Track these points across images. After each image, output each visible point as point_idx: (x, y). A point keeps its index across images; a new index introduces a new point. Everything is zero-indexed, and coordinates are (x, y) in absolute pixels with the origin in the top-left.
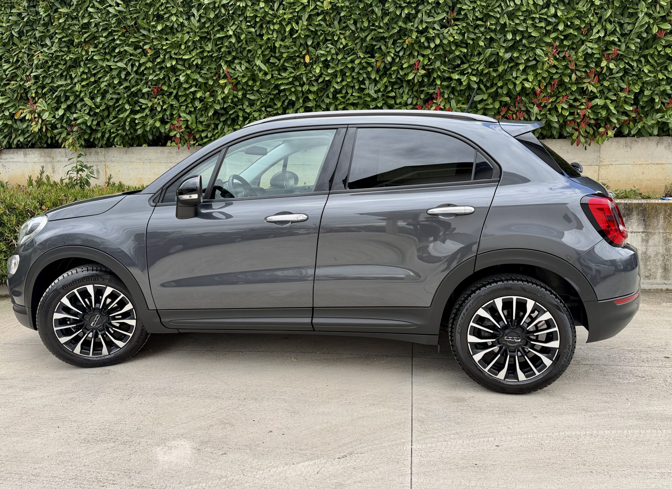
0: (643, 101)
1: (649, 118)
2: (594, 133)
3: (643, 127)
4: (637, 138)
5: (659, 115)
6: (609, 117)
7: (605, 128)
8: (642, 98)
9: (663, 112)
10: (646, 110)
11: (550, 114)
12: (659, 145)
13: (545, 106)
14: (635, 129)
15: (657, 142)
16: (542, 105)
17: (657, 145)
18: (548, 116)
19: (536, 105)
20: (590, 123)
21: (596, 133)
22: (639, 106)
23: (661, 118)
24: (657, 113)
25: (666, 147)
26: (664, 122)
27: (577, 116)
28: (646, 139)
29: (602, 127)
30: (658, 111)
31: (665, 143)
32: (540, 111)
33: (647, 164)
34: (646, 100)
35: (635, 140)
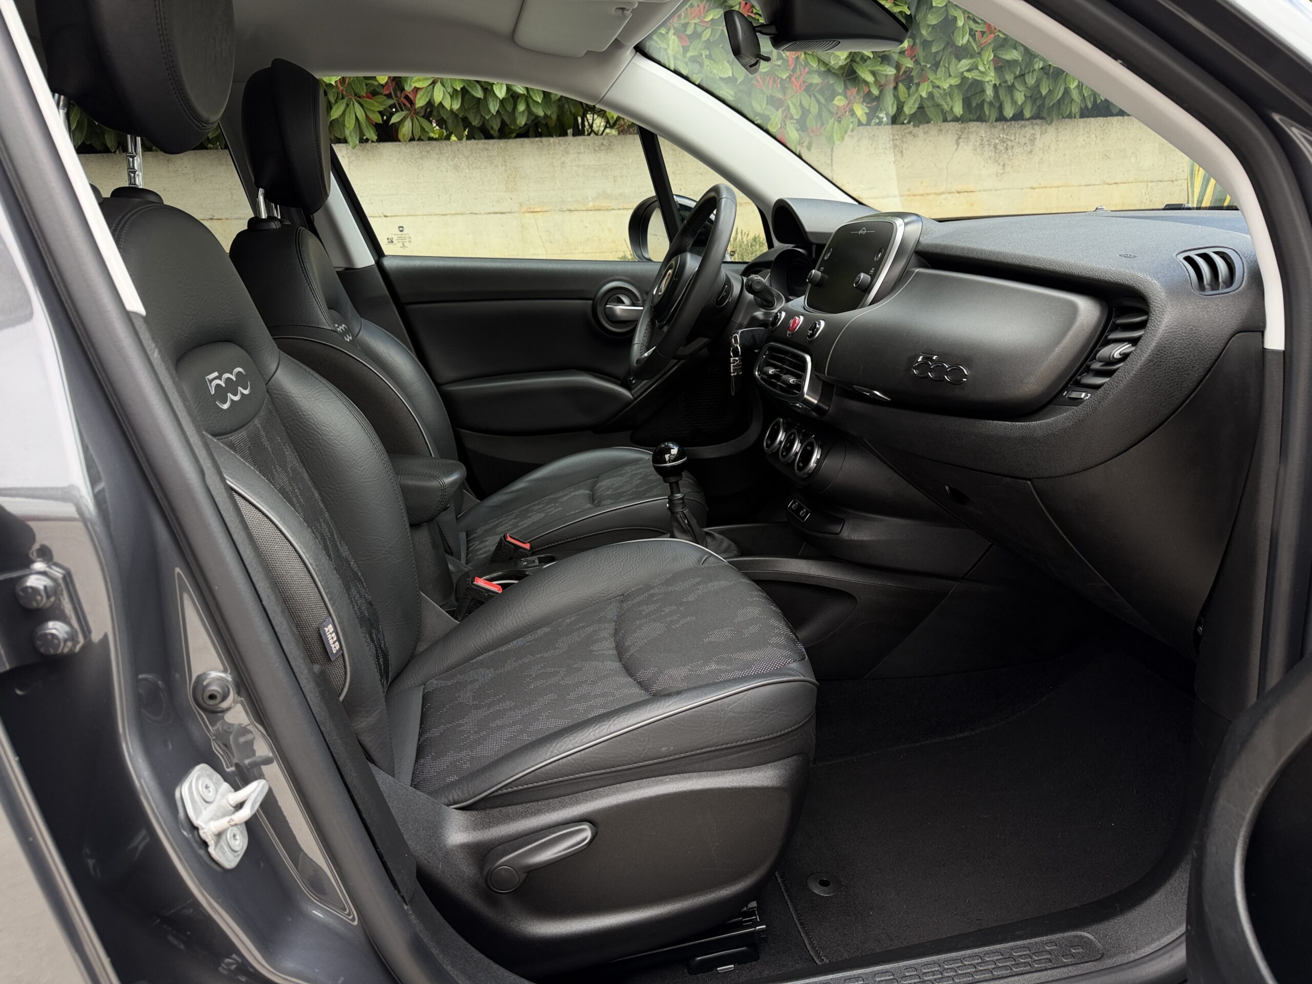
0: (929, 26)
1: (941, 71)
2: (820, 114)
3: (931, 95)
4: (914, 126)
5: (965, 63)
6: (855, 66)
7: (846, 97)
8: (925, 17)
9: (972, 57)
10: (934, 50)
11: (709, 57)
12: (961, 144)
13: (696, 35)
14: (912, 101)
15: (957, 137)
16: (690, 31)
17: (958, 144)
18: (707, 62)
19: (672, 31)
20: (811, 84)
21: (825, 114)
22: (918, 41)
23: (968, 71)
24: (960, 61)
25: (975, 150)
26: (976, 80)
27: (779, 63)
28: (932, 129)
29: (840, 94)
30: (961, 53)
31: (972, 137)
32: (686, 49)
33: (936, 194)
34: (934, 22)
35: (910, 133)
